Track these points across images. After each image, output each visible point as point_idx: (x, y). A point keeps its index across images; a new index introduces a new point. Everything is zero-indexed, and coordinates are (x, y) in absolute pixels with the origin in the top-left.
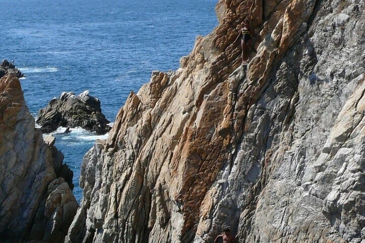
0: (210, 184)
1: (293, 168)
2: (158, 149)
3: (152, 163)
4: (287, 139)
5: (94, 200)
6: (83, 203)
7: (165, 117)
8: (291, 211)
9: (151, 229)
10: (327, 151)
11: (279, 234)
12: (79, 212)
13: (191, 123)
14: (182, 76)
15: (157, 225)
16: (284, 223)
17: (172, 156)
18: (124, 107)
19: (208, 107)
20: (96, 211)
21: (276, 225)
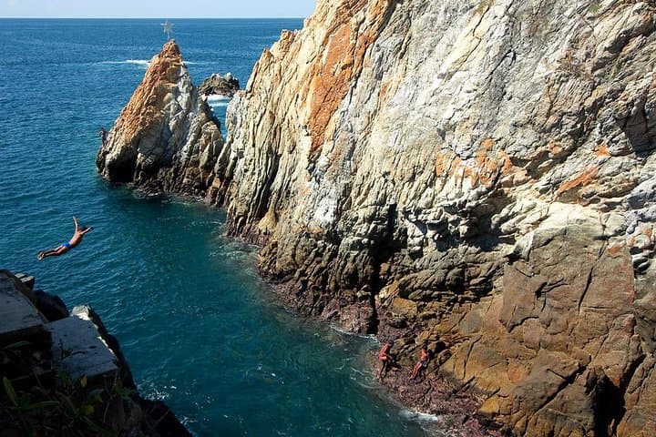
0: (332, 112)
1: (407, 95)
2: (287, 93)
3: (282, 104)
4: (401, 72)
5: (237, 136)
6: (228, 140)
7: (293, 66)
8: (404, 132)
9: (281, 155)
10: (442, 76)
11: (393, 152)
12: (225, 146)
13: (318, 60)
14: (306, 34)
15: (286, 153)
16: (397, 142)
17: (298, 97)
18: (260, 61)
19: (332, 46)
20: (238, 144)
21: (390, 144)
